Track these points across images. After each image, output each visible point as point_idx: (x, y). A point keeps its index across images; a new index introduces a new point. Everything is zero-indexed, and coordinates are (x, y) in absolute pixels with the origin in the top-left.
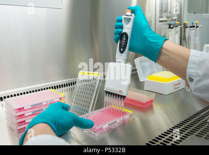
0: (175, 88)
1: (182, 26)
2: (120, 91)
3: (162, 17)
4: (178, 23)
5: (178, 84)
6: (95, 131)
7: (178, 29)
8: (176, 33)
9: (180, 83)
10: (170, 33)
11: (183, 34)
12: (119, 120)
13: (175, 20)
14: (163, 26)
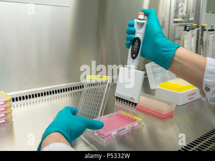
0: (190, 99)
1: (200, 28)
2: (132, 98)
3: (177, 18)
4: (195, 25)
5: (192, 94)
6: (103, 136)
7: (195, 31)
8: (193, 36)
9: (195, 93)
10: (185, 35)
11: (200, 37)
12: (128, 127)
13: (191, 21)
14: (178, 27)
